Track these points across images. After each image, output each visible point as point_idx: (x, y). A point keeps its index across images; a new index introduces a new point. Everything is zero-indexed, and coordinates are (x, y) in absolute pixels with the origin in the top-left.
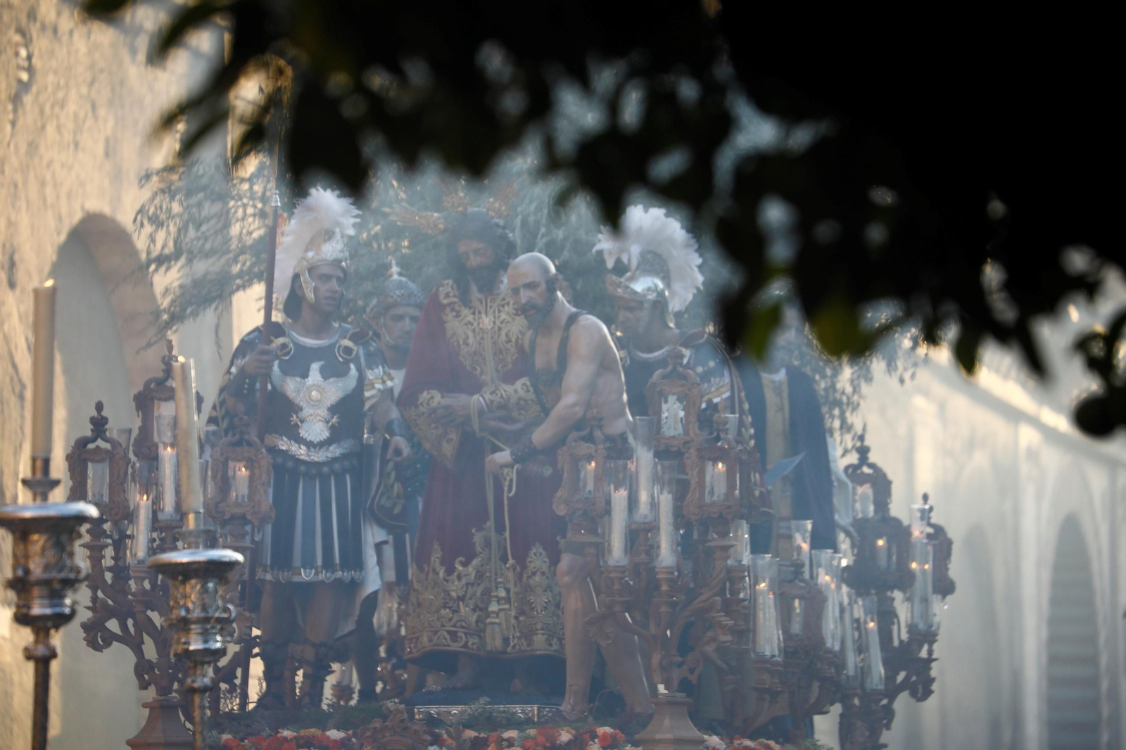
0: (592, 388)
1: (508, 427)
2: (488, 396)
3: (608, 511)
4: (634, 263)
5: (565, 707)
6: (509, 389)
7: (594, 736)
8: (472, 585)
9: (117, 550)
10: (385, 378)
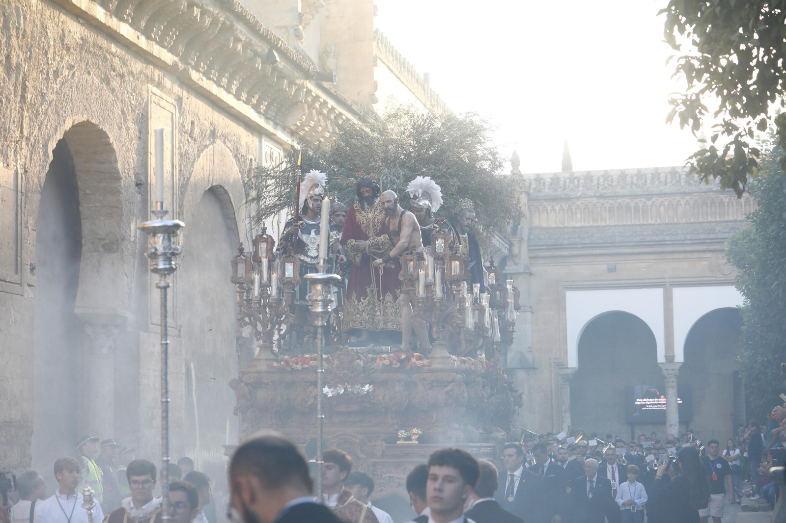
0: (411, 236)
1: (379, 252)
2: (371, 241)
3: (418, 279)
4: (420, 195)
5: (402, 346)
6: (379, 238)
7: (413, 356)
8: (367, 306)
9: (247, 294)
10: (337, 235)
